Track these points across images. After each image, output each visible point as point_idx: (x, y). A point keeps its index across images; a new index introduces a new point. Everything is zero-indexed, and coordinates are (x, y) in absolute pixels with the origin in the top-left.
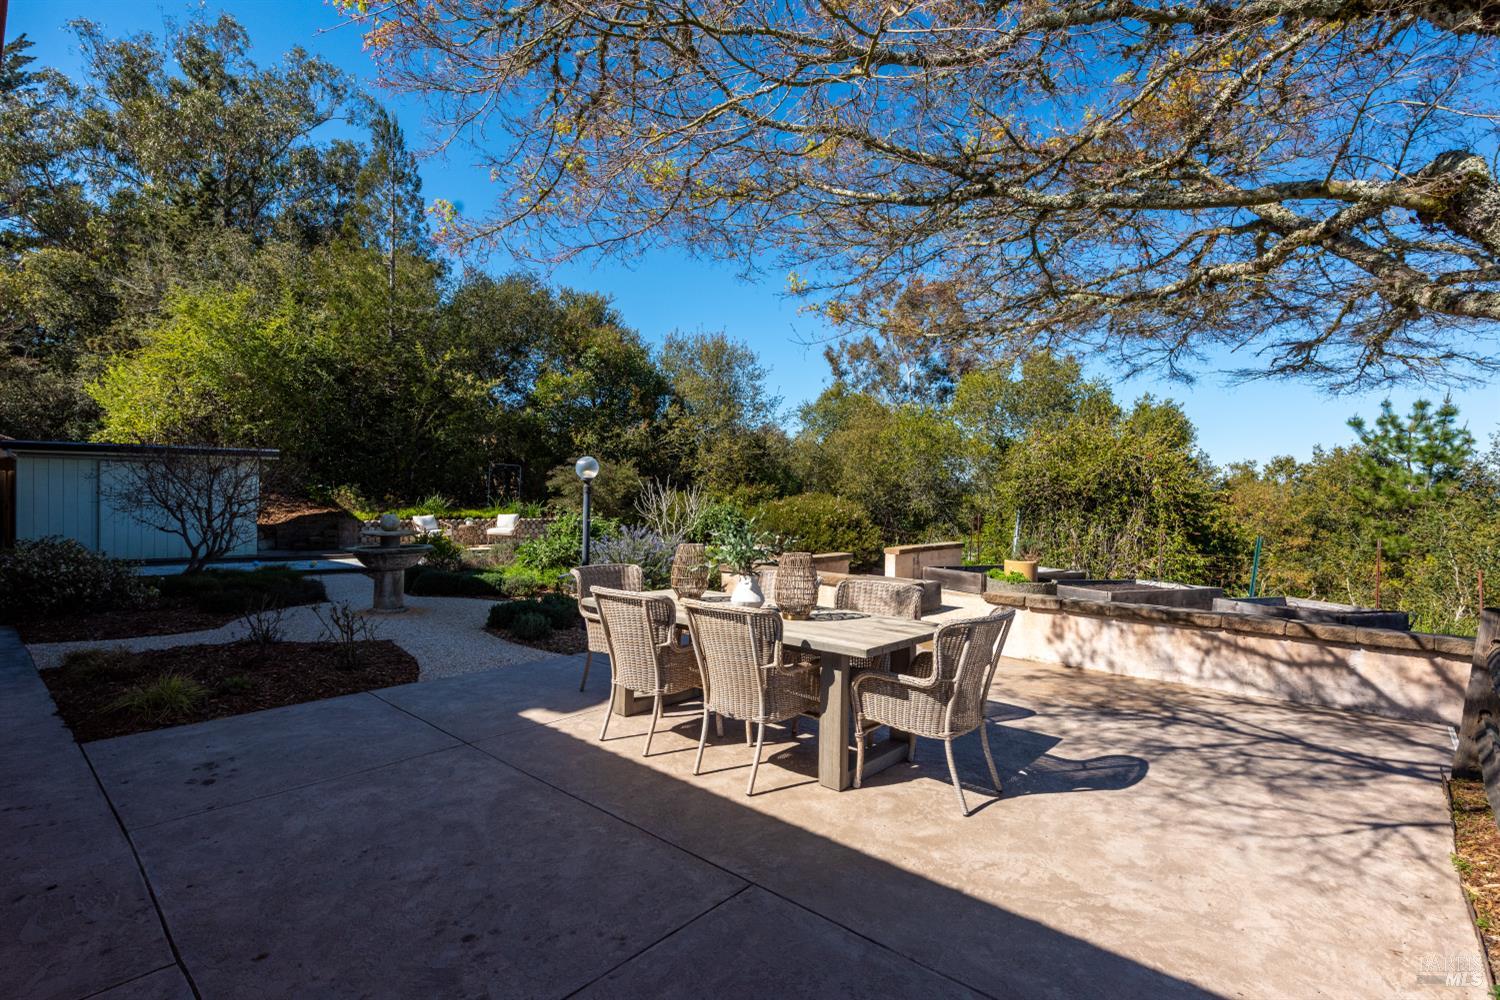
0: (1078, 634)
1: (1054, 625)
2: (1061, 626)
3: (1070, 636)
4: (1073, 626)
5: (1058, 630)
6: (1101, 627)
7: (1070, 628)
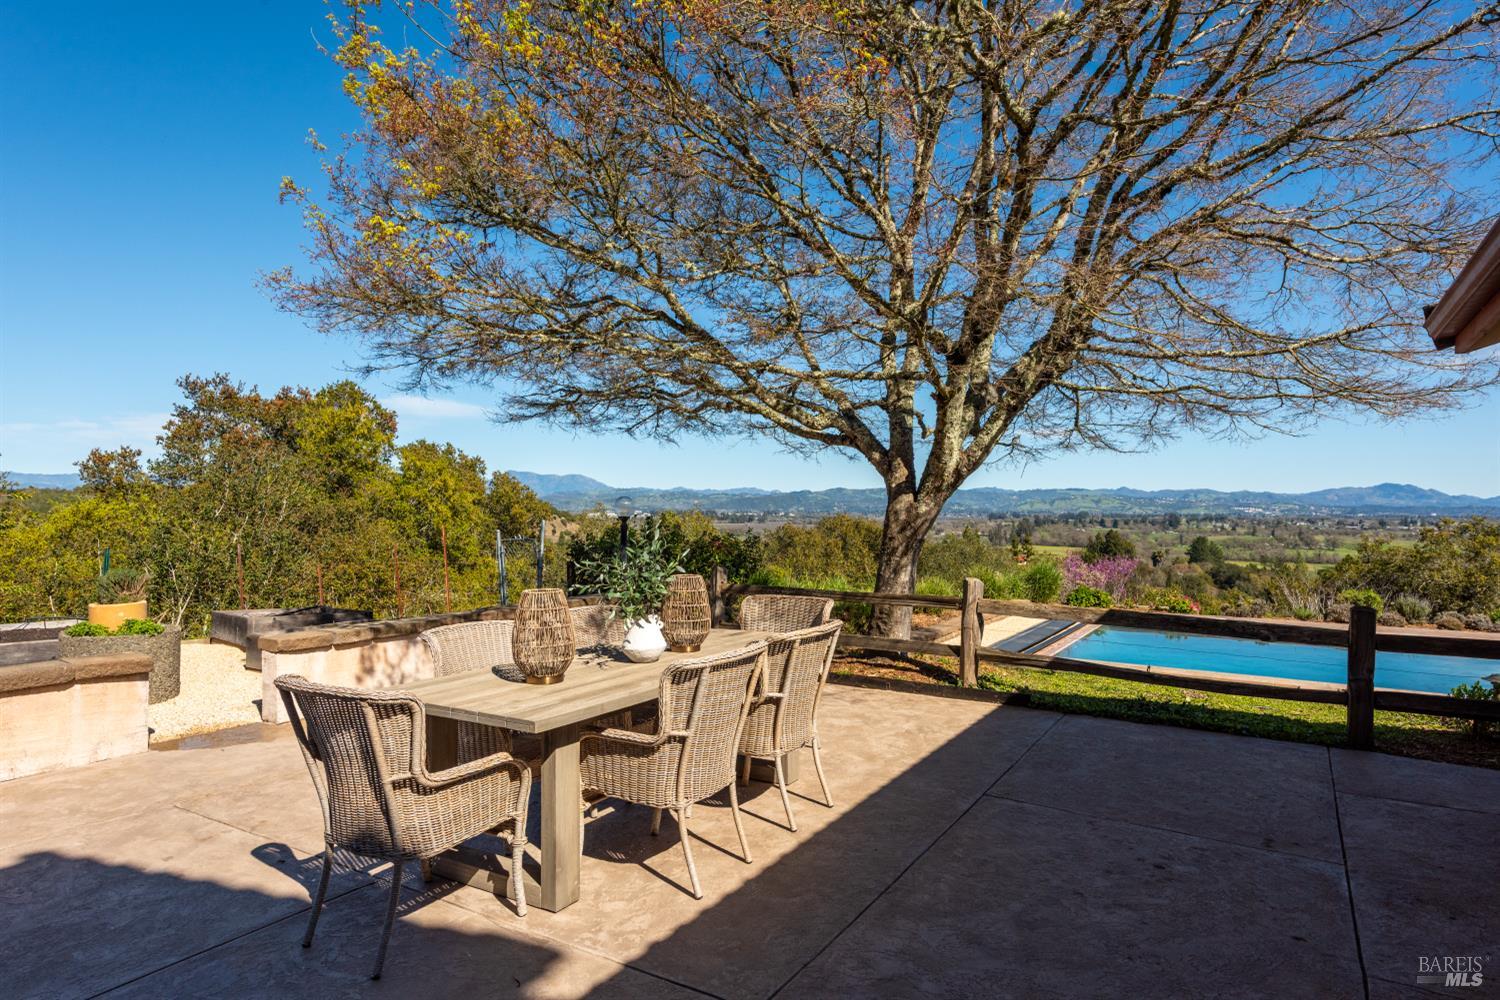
0: (387, 661)
1: (363, 658)
2: (370, 659)
3: (379, 667)
4: (381, 654)
5: (367, 664)
6: (408, 647)
7: (378, 657)
